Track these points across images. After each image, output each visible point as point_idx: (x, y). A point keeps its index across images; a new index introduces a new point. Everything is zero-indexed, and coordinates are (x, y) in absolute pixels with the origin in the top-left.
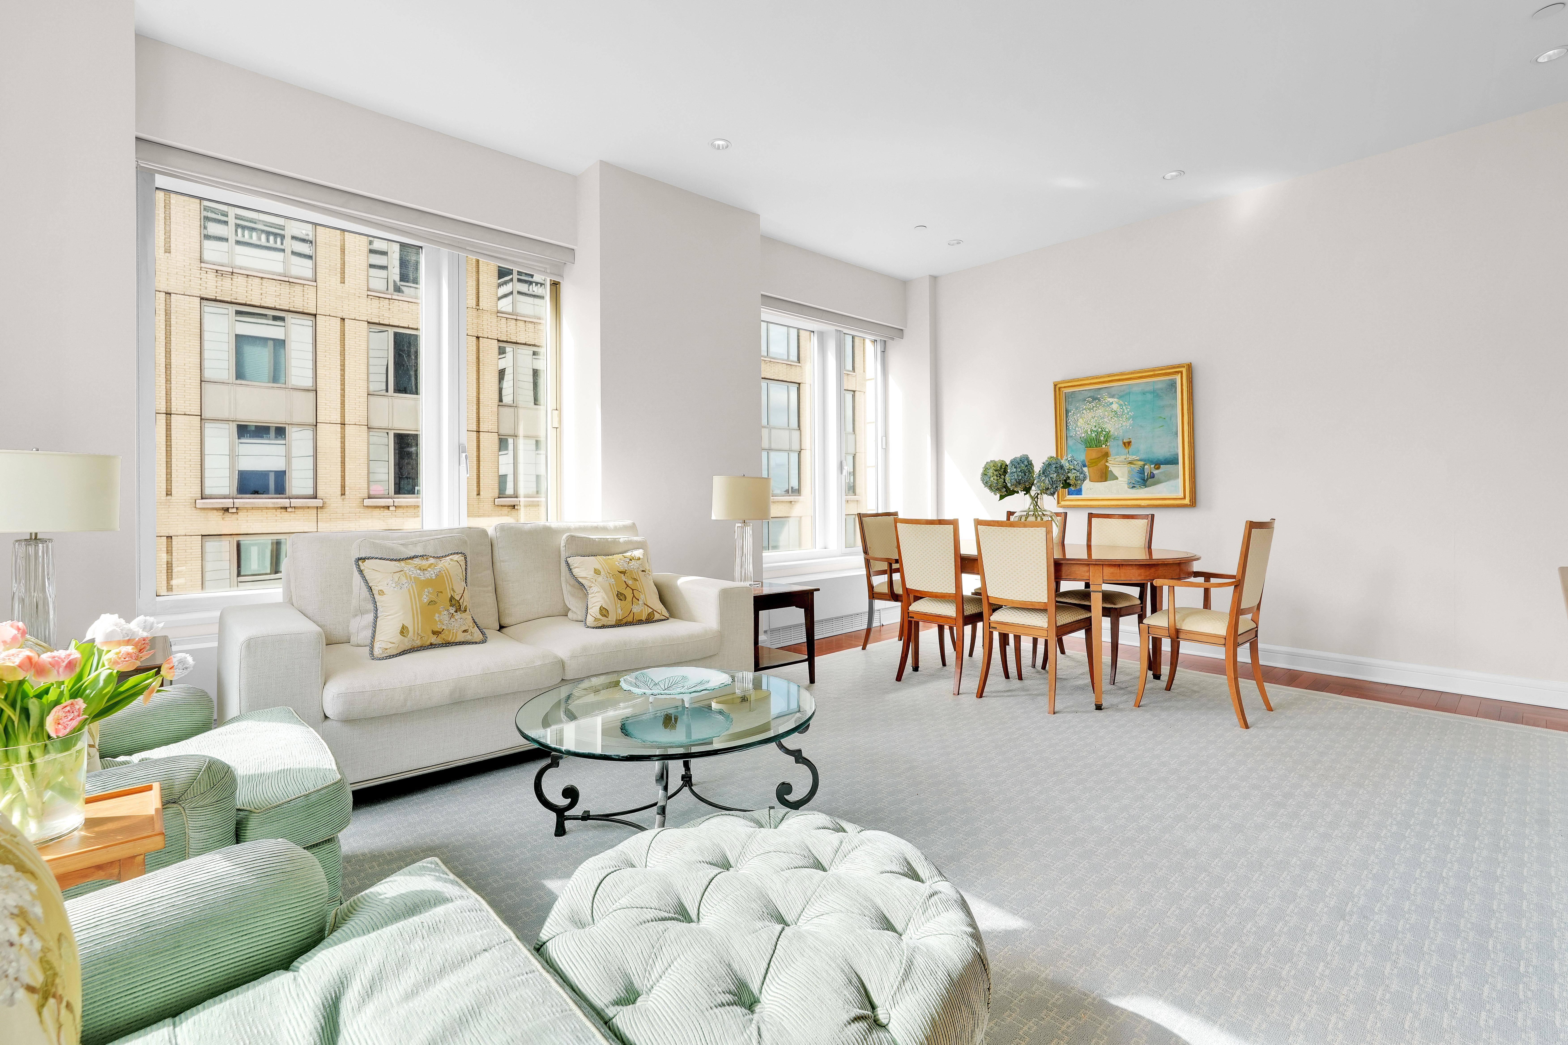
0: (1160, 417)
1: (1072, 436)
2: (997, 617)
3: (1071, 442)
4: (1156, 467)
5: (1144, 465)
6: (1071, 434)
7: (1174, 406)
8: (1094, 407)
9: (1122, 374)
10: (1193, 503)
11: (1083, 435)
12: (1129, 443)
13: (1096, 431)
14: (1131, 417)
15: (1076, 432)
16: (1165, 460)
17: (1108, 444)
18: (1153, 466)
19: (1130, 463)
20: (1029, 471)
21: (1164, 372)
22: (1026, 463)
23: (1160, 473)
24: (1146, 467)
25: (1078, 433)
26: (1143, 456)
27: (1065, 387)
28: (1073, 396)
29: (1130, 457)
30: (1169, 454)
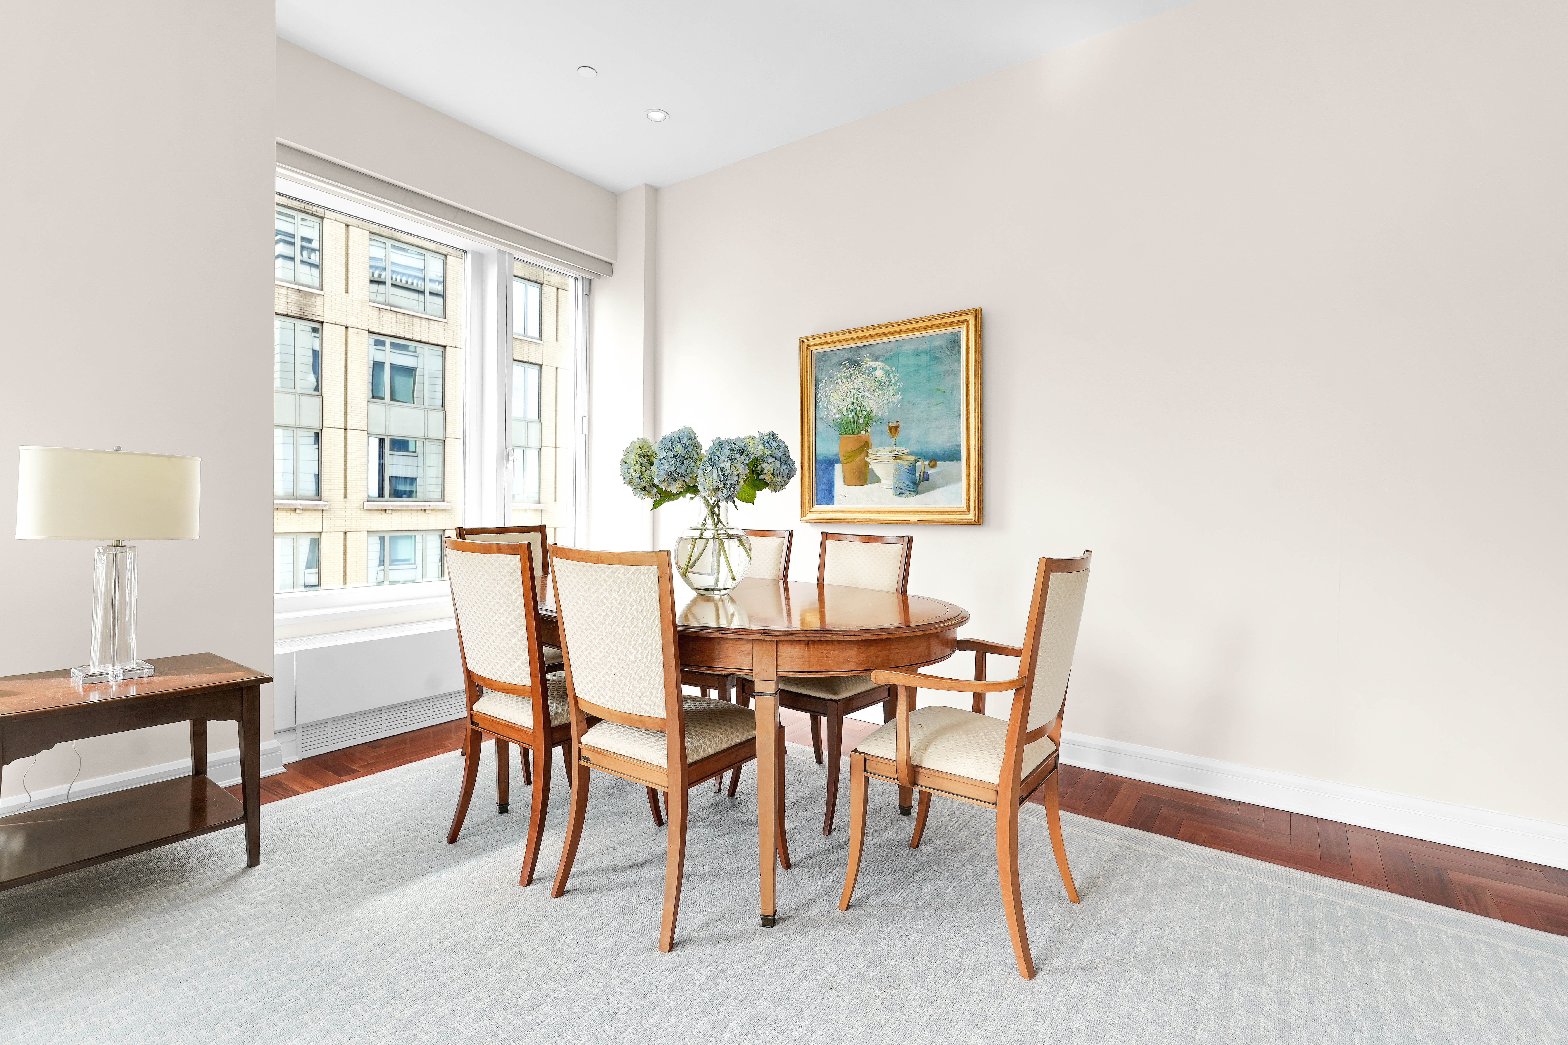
0: (938, 390)
1: (822, 418)
2: (593, 738)
3: (821, 427)
4: (931, 464)
5: (916, 461)
6: (822, 415)
7: (957, 373)
8: (851, 374)
9: (889, 325)
10: (980, 519)
11: (837, 416)
12: (897, 428)
13: (853, 411)
14: (900, 389)
15: (828, 411)
16: (943, 454)
17: (869, 430)
18: (927, 463)
19: (898, 458)
20: (691, 457)
21: (944, 321)
22: (685, 441)
23: (937, 472)
24: (918, 463)
25: (831, 413)
26: (914, 448)
27: (814, 345)
28: (824, 359)
29: (898, 449)
30: (949, 445)
